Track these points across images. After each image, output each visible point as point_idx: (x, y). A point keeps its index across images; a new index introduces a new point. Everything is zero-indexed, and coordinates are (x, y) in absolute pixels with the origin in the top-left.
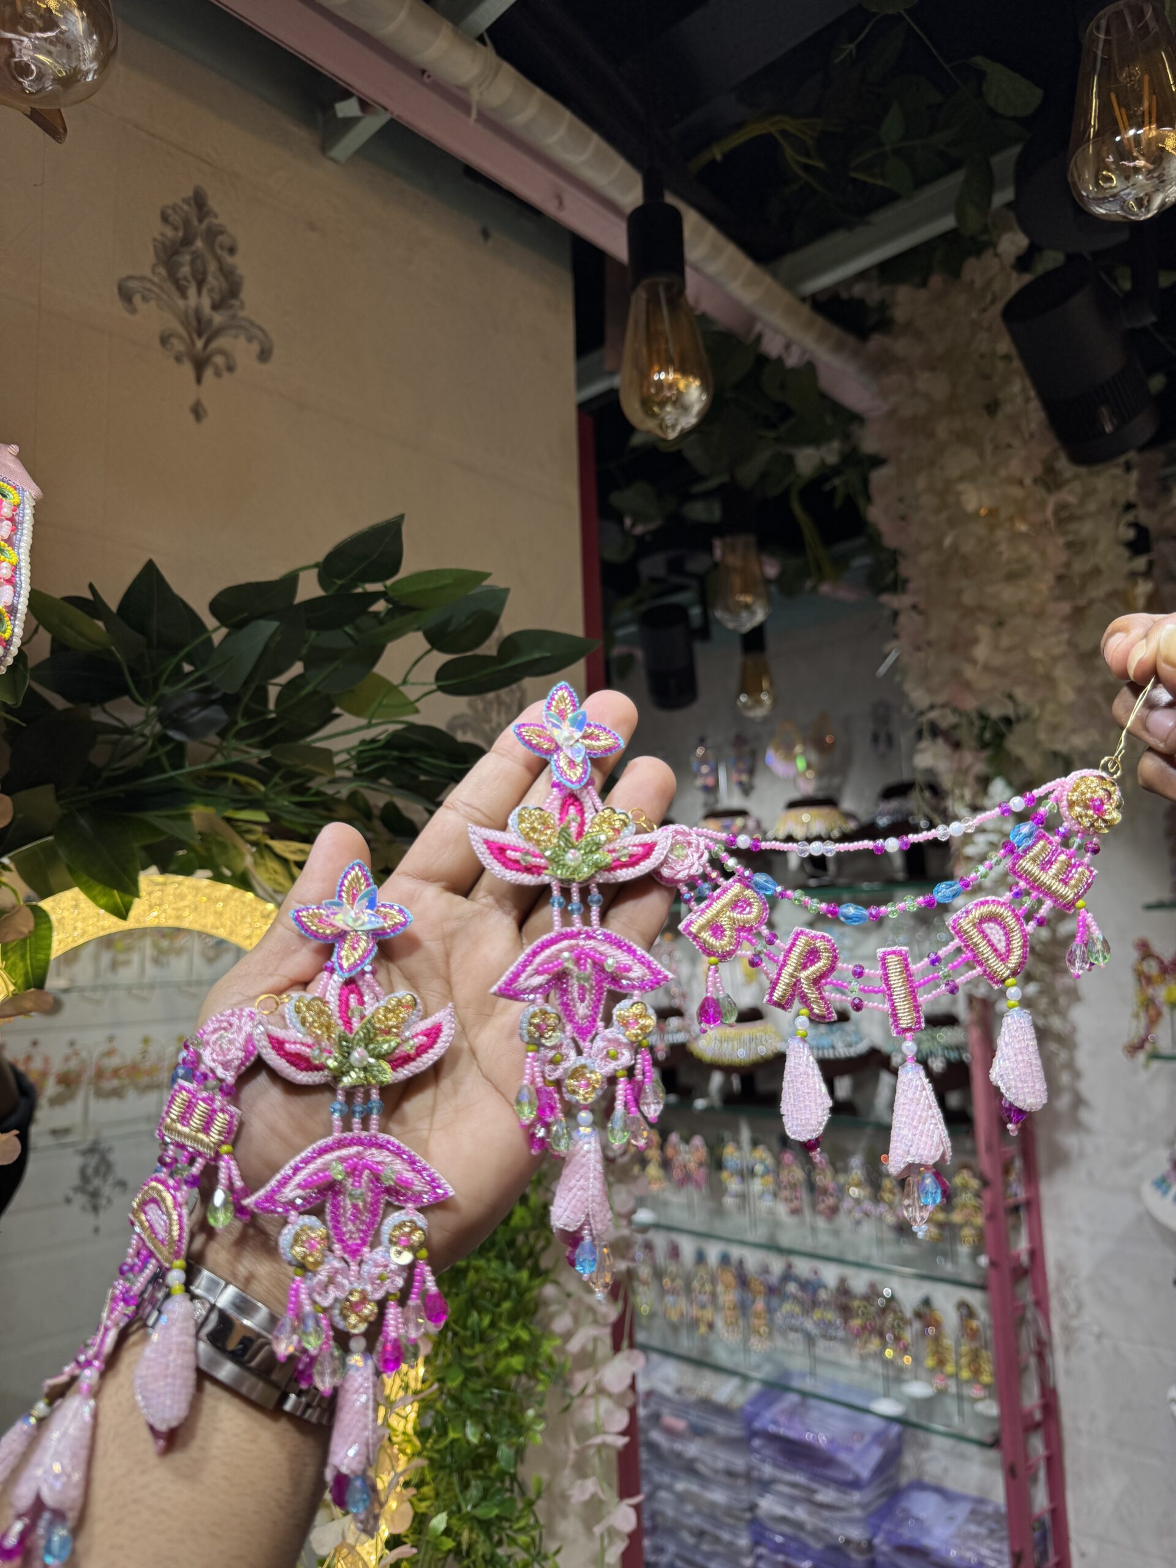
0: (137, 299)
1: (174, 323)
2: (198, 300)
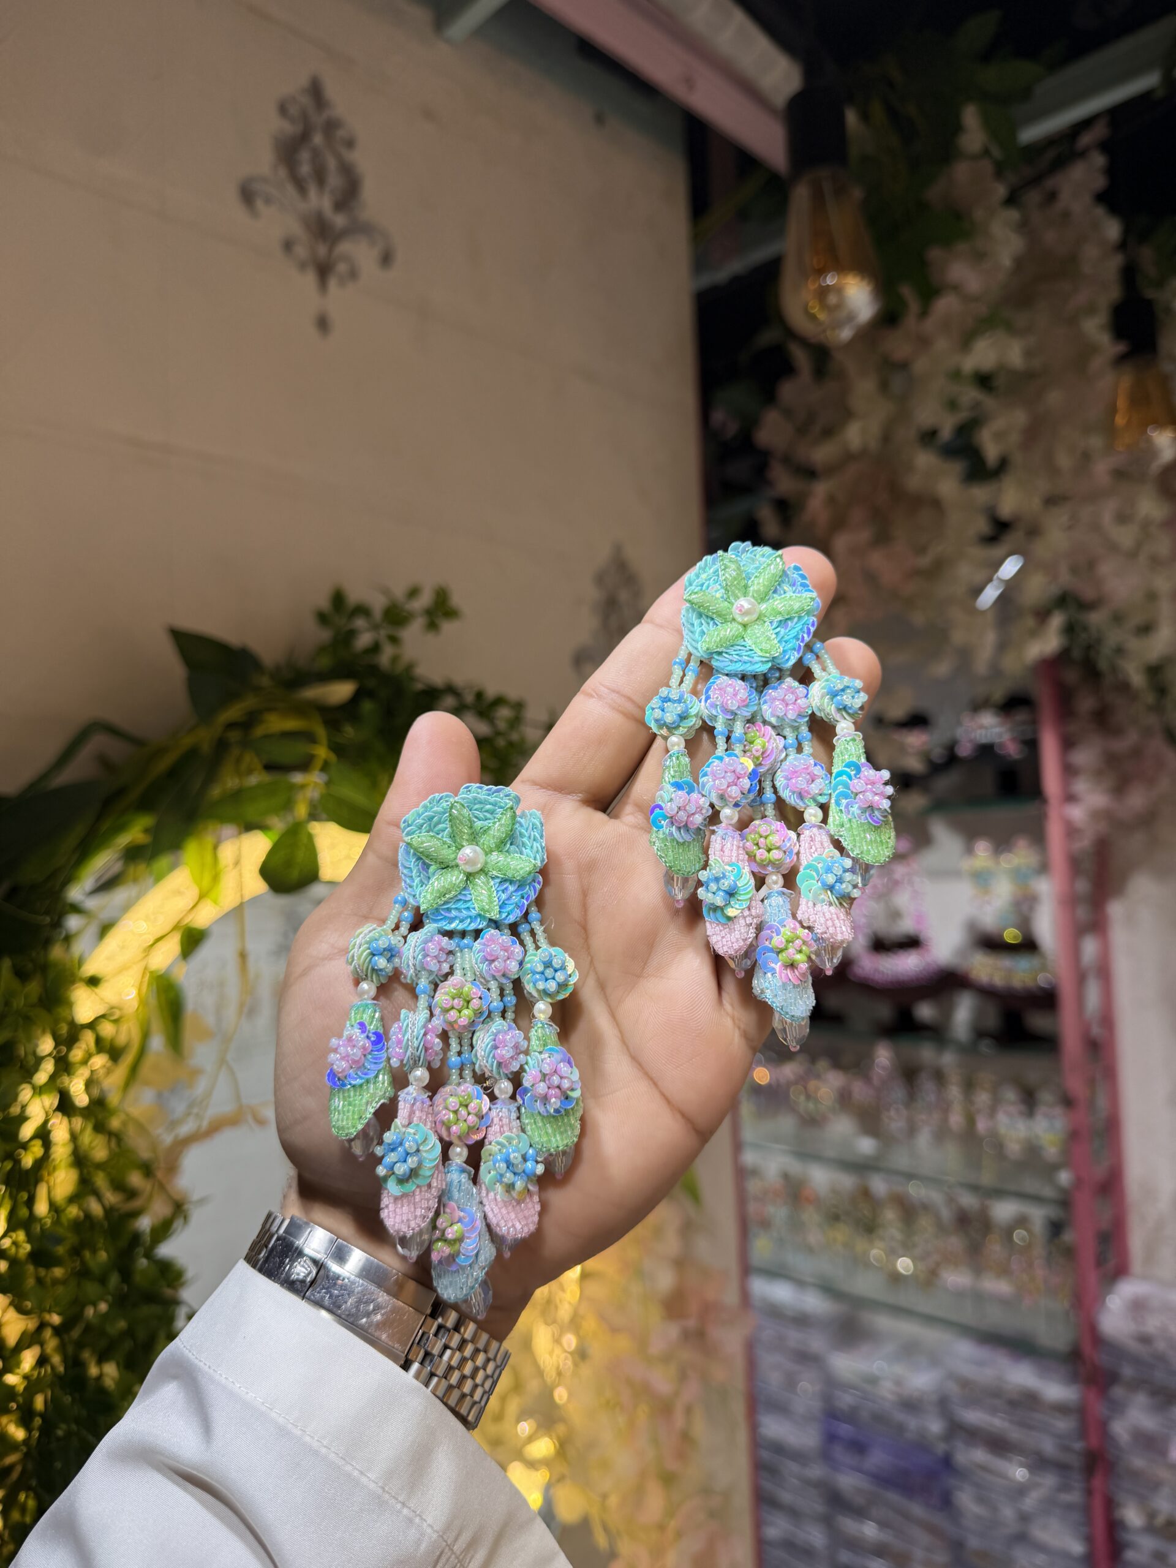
0: (259, 204)
1: (296, 229)
2: (321, 201)
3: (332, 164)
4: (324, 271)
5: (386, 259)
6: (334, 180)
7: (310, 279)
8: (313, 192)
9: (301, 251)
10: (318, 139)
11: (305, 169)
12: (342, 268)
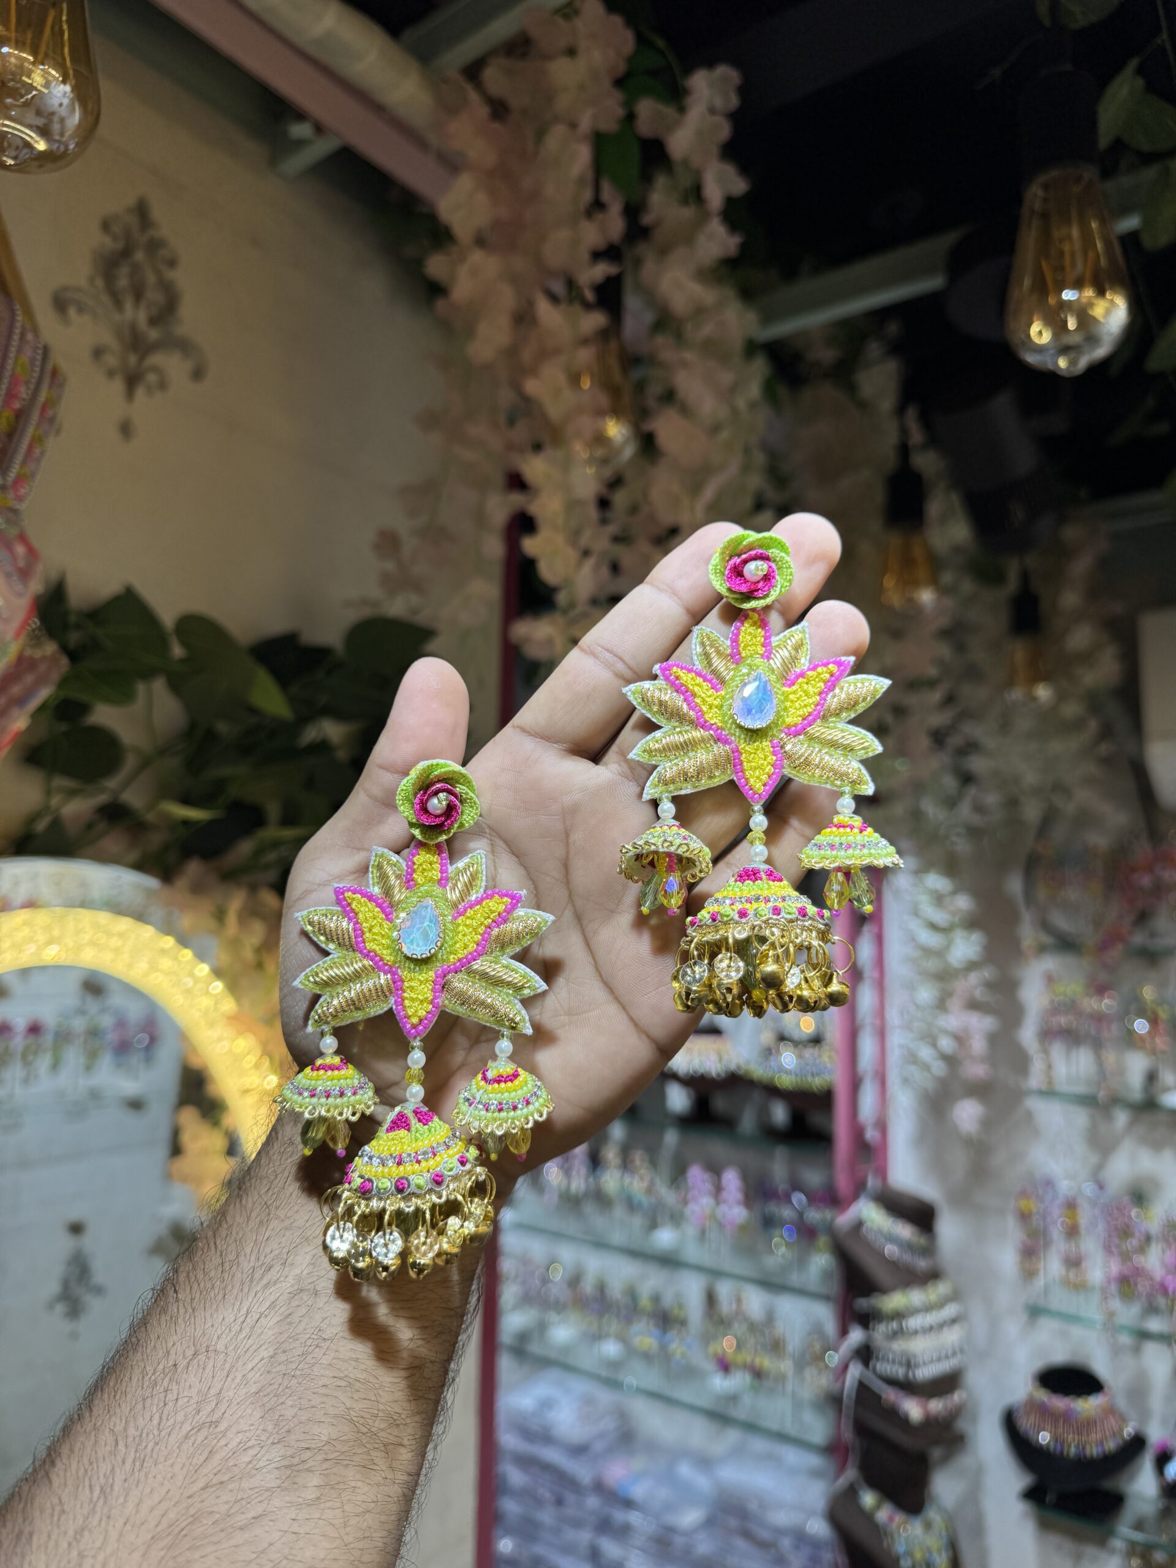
0: (72, 312)
1: (107, 338)
2: (137, 315)
3: (151, 278)
4: (132, 381)
5: (198, 374)
6: (154, 296)
7: (118, 385)
8: (129, 305)
9: (111, 360)
10: (139, 256)
11: (123, 282)
12: (152, 378)
